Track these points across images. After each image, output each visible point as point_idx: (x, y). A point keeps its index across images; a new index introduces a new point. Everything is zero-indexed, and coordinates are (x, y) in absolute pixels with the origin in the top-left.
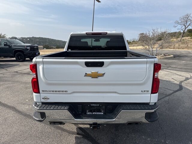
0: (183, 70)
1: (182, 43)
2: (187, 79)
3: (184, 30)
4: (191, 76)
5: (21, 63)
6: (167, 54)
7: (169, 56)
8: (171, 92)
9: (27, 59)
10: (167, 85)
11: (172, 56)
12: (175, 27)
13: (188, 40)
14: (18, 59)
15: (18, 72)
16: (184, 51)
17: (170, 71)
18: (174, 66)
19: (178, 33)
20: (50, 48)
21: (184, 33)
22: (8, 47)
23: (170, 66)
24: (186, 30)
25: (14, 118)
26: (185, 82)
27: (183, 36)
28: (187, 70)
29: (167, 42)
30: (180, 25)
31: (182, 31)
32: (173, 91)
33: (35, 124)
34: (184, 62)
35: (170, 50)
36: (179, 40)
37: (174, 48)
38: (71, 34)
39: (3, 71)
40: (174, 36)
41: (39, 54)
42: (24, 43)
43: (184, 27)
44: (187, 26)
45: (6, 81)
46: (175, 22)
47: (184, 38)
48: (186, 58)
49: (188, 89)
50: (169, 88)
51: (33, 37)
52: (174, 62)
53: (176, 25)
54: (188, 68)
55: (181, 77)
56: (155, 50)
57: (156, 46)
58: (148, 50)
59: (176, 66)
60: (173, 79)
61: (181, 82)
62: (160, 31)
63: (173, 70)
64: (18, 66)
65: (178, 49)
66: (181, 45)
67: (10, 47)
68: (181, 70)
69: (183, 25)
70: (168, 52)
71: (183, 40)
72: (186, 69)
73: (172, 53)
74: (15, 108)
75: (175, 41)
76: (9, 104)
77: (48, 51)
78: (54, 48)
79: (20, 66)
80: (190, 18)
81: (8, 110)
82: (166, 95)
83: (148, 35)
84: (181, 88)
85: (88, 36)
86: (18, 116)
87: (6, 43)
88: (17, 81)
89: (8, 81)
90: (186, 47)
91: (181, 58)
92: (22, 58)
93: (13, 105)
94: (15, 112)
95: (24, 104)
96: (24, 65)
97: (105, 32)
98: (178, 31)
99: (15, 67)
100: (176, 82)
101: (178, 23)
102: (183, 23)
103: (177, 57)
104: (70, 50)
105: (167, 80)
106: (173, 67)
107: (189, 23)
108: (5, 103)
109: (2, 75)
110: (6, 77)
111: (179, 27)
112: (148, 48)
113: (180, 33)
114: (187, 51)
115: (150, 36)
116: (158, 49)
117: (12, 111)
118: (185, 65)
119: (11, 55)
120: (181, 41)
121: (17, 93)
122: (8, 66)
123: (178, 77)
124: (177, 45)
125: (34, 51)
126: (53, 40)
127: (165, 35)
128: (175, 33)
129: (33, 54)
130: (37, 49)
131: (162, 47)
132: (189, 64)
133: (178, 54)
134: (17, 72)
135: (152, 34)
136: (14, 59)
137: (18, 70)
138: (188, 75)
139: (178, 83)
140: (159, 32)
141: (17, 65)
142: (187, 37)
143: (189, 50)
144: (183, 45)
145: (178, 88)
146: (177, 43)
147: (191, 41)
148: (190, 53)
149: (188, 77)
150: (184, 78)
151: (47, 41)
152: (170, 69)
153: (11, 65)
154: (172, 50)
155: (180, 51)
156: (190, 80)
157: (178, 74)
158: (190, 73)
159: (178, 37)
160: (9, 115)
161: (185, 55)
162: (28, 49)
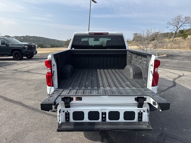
0: (176, 68)
1: (174, 43)
2: (180, 76)
3: (176, 31)
4: (183, 74)
5: (18, 61)
6: (160, 53)
7: (163, 56)
8: (166, 88)
9: (24, 57)
10: (162, 81)
11: (165, 55)
12: (168, 28)
13: (180, 40)
14: (16, 57)
15: (18, 70)
16: (176, 51)
17: (164, 69)
18: (168, 65)
19: (171, 33)
20: (45, 47)
21: (176, 34)
22: (5, 45)
23: (164, 65)
24: (178, 31)
25: (22, 112)
26: (178, 79)
27: (175, 37)
28: (179, 69)
29: (161, 42)
30: (172, 26)
31: (174, 32)
32: (168, 87)
33: (44, 117)
34: (176, 61)
35: (163, 49)
36: (172, 41)
37: (167, 48)
38: (75, 33)
39: (2, 69)
40: (167, 37)
41: (36, 52)
42: (21, 42)
43: (176, 28)
44: (179, 27)
45: (7, 78)
46: (168, 23)
47: (176, 38)
48: (178, 58)
49: (181, 85)
50: (164, 85)
51: (27, 36)
52: (167, 61)
53: (168, 26)
54: (180, 66)
55: (174, 75)
56: (149, 50)
57: (151, 45)
58: (142, 50)
59: (169, 65)
60: (167, 76)
61: (175, 79)
62: (154, 31)
63: (166, 68)
64: (16, 65)
65: (171, 49)
66: (173, 45)
67: (7, 45)
68: (174, 68)
69: (175, 26)
70: (161, 51)
71: (175, 40)
72: (178, 67)
73: (166, 52)
74: (21, 103)
75: (168, 41)
76: (15, 100)
77: (43, 50)
78: (49, 47)
79: (18, 64)
80: (182, 19)
81: (15, 105)
82: (161, 90)
83: (143, 35)
84: (175, 84)
85: (91, 35)
86: (26, 110)
87: (3, 42)
88: (19, 79)
89: (9, 79)
90: (178, 47)
91: (174, 57)
92: (19, 57)
93: (19, 101)
94: (22, 107)
95: (30, 99)
96: (22, 63)
97: (107, 32)
98: (170, 32)
99: (14, 65)
100: (170, 79)
101: (171, 24)
102: (175, 24)
103: (170, 56)
104: (74, 48)
105: (162, 77)
106: (166, 66)
107: (181, 24)
108: (11, 98)
109: (2, 73)
110: (7, 75)
111: (171, 27)
112: (142, 47)
113: (172, 34)
114: (179, 51)
115: (144, 36)
116: (152, 49)
117: (19, 106)
118: (178, 64)
119: (9, 53)
120: (173, 41)
121: (21, 90)
122: (6, 64)
123: (172, 74)
124: (169, 45)
125: (32, 49)
126: (47, 39)
127: (159, 36)
128: (168, 33)
129: (31, 53)
130: (35, 48)
131: (155, 47)
132: (181, 63)
133: (171, 53)
134: (16, 70)
135: (146, 34)
136: (12, 57)
137: (17, 68)
138: (180, 73)
139: (172, 80)
140: (153, 33)
141: (15, 63)
142: (179, 37)
143: (181, 50)
144: (175, 45)
145: (172, 84)
146: (170, 43)
147: (182, 41)
148: (182, 53)
149: (181, 75)
150: (177, 76)
151: (42, 40)
152: (164, 67)
153: (9, 64)
154: (165, 49)
155: (172, 51)
156: (183, 78)
157: (172, 72)
158: (182, 71)
159: (170, 38)
160: (17, 110)
161: (178, 54)
162: (25, 48)
